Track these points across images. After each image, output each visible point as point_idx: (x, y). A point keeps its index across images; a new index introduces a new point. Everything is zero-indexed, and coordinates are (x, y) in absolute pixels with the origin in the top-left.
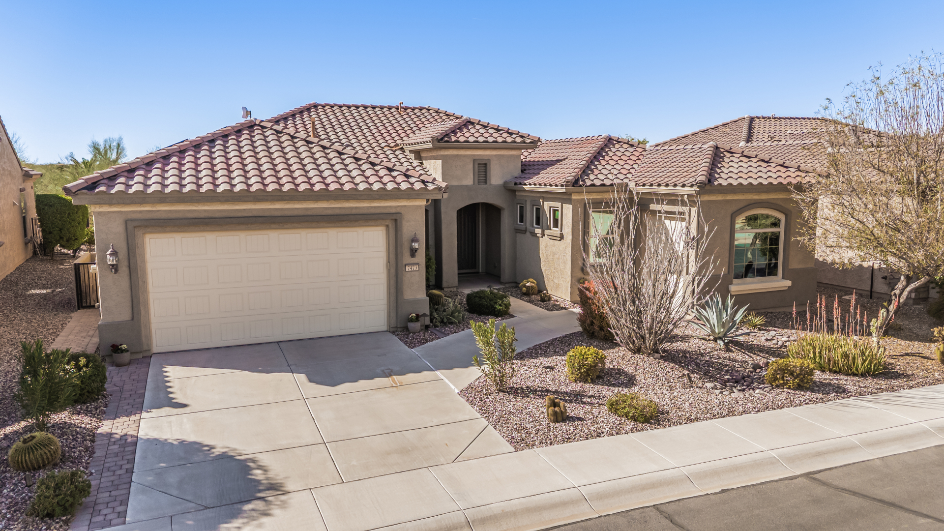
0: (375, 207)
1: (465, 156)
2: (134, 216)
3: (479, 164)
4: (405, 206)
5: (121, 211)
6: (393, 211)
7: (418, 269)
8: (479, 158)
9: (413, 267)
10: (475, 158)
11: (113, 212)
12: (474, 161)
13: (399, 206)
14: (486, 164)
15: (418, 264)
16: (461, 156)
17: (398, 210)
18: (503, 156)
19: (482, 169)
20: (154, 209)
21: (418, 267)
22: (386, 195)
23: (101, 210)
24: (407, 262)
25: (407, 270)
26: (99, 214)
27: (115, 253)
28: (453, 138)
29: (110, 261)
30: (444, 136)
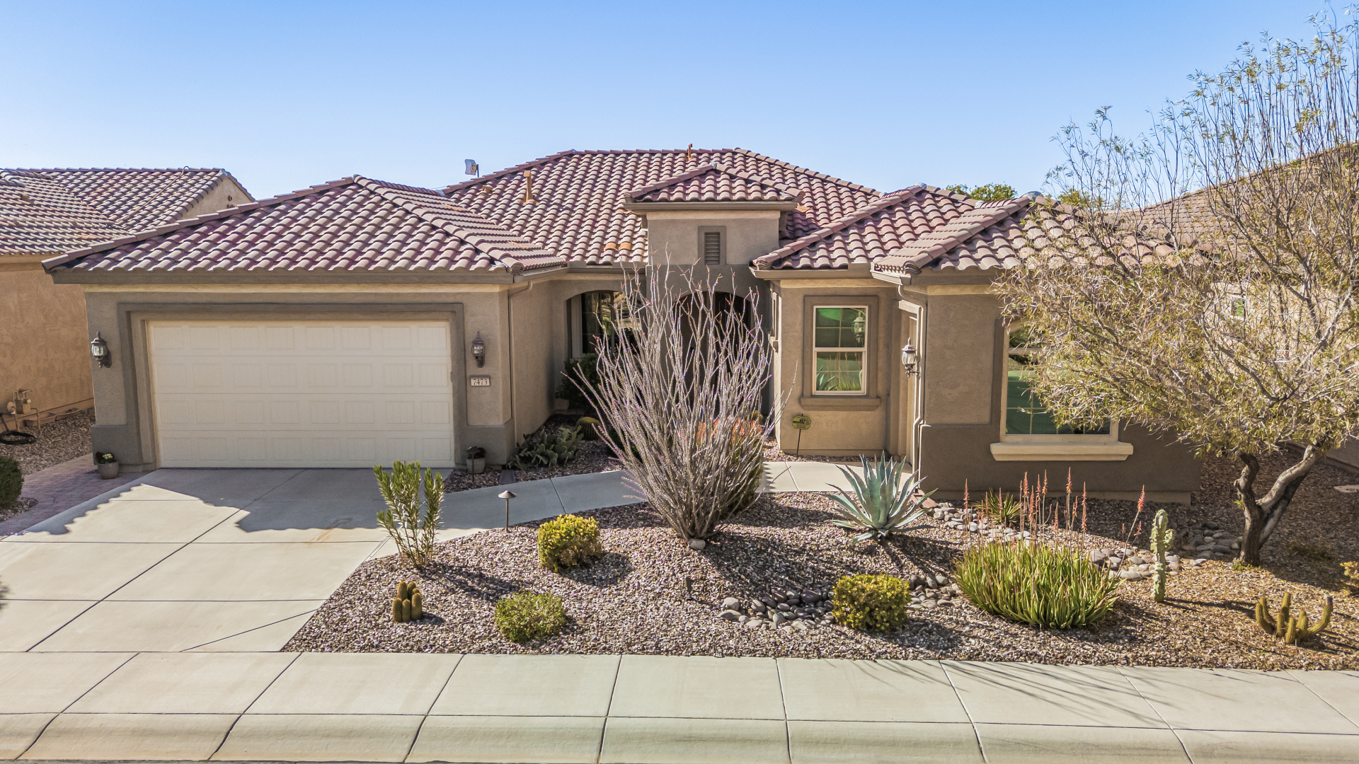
0: (424, 294)
1: (685, 222)
2: (130, 299)
3: (706, 234)
4: (468, 293)
5: (112, 293)
6: (451, 300)
7: (488, 384)
8: (708, 224)
9: (481, 381)
10: (700, 225)
11: (105, 293)
12: (700, 228)
13: (459, 293)
14: (718, 234)
15: (489, 377)
16: (679, 221)
17: (458, 299)
18: (747, 221)
19: (712, 241)
20: (148, 290)
21: (488, 381)
22: (430, 277)
23: (92, 290)
24: (472, 374)
25: (473, 384)
26: (90, 295)
27: (102, 343)
28: (663, 195)
29: (96, 351)
30: (648, 193)
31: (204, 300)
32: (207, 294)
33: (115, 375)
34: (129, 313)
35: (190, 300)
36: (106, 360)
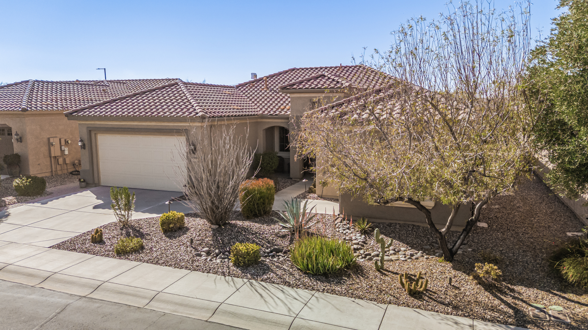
5: (85, 124)
6: (185, 128)
11: (83, 124)
13: (187, 126)
26: (79, 124)
27: (81, 141)
28: (295, 87)
29: (80, 144)
30: (289, 86)
31: (110, 126)
32: (111, 125)
33: (86, 152)
34: (90, 131)
35: (106, 126)
36: (83, 147)
